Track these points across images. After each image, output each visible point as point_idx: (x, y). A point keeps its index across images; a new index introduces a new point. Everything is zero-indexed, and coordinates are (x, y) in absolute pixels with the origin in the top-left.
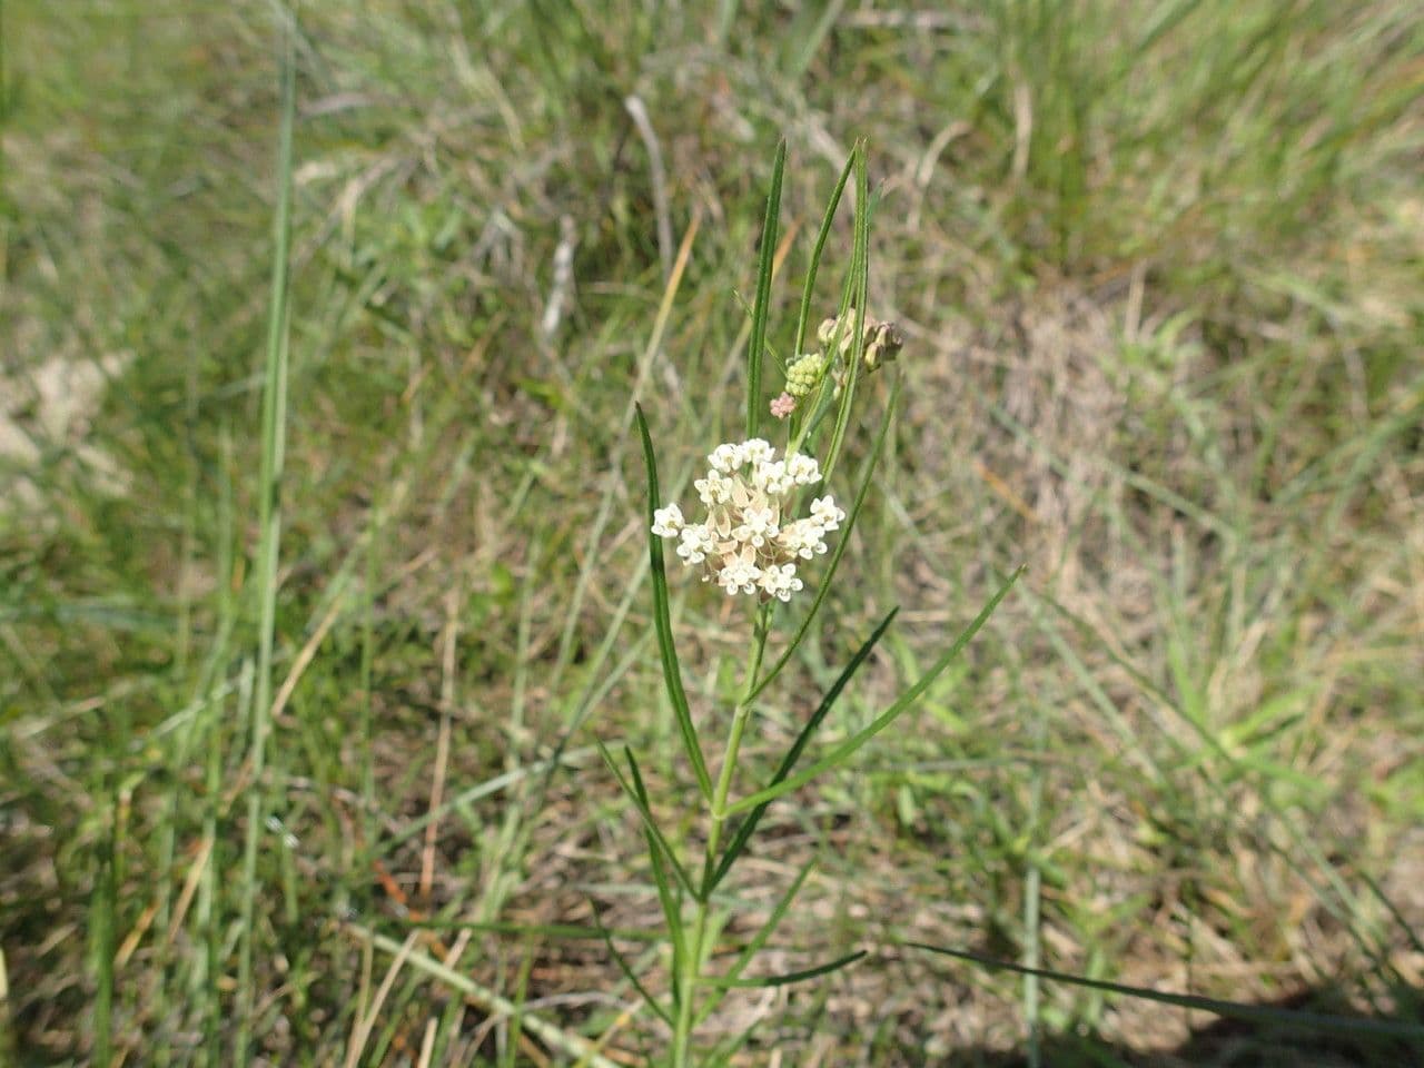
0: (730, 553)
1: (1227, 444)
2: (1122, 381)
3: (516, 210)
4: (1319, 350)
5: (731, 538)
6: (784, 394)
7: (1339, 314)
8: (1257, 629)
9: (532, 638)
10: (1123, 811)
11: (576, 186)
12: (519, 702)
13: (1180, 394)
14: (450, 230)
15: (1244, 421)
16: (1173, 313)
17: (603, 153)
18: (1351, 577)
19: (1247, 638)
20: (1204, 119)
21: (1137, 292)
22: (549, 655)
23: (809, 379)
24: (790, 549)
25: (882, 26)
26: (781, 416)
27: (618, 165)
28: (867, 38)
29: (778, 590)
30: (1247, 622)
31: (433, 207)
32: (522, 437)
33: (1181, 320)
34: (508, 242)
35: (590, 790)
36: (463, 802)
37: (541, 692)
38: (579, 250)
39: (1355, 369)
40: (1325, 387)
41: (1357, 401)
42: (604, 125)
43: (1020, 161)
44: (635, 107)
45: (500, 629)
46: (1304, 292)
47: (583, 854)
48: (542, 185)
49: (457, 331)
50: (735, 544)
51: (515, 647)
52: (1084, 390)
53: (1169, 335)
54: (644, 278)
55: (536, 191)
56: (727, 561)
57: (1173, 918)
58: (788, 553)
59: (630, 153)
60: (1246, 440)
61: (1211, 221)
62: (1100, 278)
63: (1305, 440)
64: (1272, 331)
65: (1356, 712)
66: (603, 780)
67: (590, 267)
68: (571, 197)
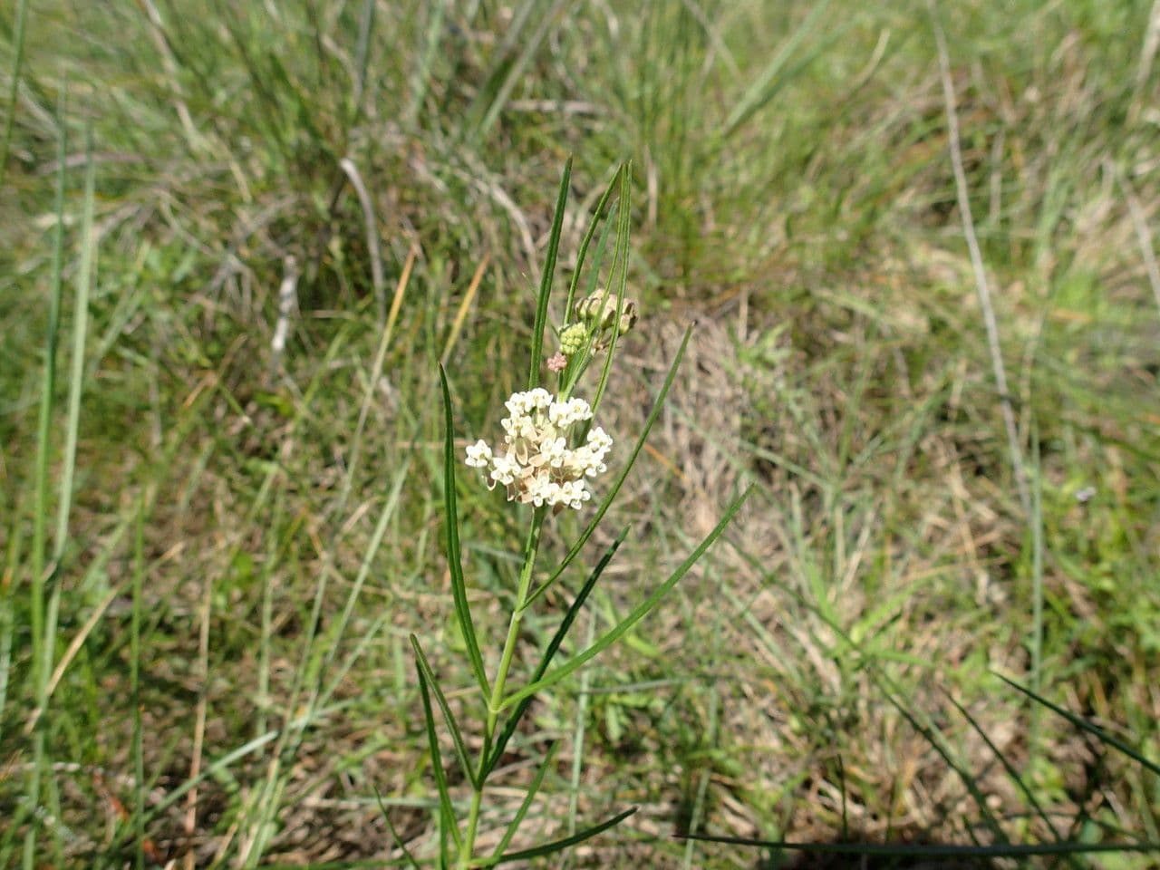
0: (529, 477)
1: (816, 422)
2: (740, 377)
3: (245, 252)
4: (873, 350)
5: (528, 465)
6: (558, 354)
7: (885, 322)
8: (856, 558)
9: (274, 615)
10: (774, 712)
11: (297, 230)
12: (265, 673)
13: (781, 385)
14: (186, 266)
15: (828, 404)
16: (771, 326)
17: (321, 203)
18: (913, 517)
19: (849, 565)
20: (779, 184)
21: (744, 310)
22: (289, 630)
23: (577, 341)
24: (575, 471)
25: (539, 111)
26: (556, 370)
27: (334, 212)
28: (529, 119)
29: (572, 500)
30: (848, 553)
31: (170, 248)
32: (254, 441)
33: (778, 330)
34: (239, 277)
35: (331, 745)
36: (219, 769)
37: (283, 663)
38: (301, 283)
39: (901, 364)
40: (879, 377)
41: (903, 386)
42: (320, 181)
43: (652, 212)
44: (348, 166)
45: (243, 610)
46: (861, 307)
47: (327, 804)
48: (266, 230)
49: (194, 353)
50: (531, 469)
51: (259, 625)
52: (710, 386)
53: (770, 342)
54: (361, 305)
55: (262, 235)
56: (527, 483)
57: (820, 793)
58: (575, 474)
59: (344, 204)
60: (831, 418)
61: (793, 257)
62: (715, 301)
63: (870, 417)
64: (841, 337)
65: (929, 617)
66: (342, 735)
67: (311, 297)
68: (293, 240)
